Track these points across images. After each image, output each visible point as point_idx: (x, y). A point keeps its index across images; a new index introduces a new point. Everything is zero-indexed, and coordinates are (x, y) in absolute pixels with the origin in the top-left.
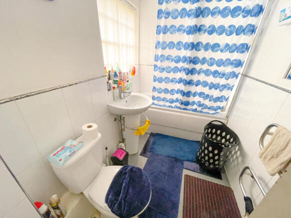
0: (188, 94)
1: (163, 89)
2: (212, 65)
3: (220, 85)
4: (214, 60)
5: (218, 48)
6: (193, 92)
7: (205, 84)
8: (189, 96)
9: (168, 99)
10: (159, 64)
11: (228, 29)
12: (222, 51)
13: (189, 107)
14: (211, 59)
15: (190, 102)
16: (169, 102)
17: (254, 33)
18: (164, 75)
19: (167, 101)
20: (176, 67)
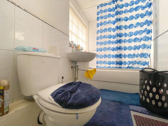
0: (120, 56)
1: (103, 55)
2: (131, 35)
3: (141, 45)
4: (132, 32)
5: (133, 26)
6: (123, 54)
7: (130, 48)
8: (121, 58)
9: (107, 61)
10: (99, 41)
11: (136, 16)
12: (135, 27)
13: (123, 66)
14: (130, 33)
15: (123, 62)
16: (108, 64)
17: (151, 14)
18: (103, 46)
19: (107, 63)
20: (109, 41)
